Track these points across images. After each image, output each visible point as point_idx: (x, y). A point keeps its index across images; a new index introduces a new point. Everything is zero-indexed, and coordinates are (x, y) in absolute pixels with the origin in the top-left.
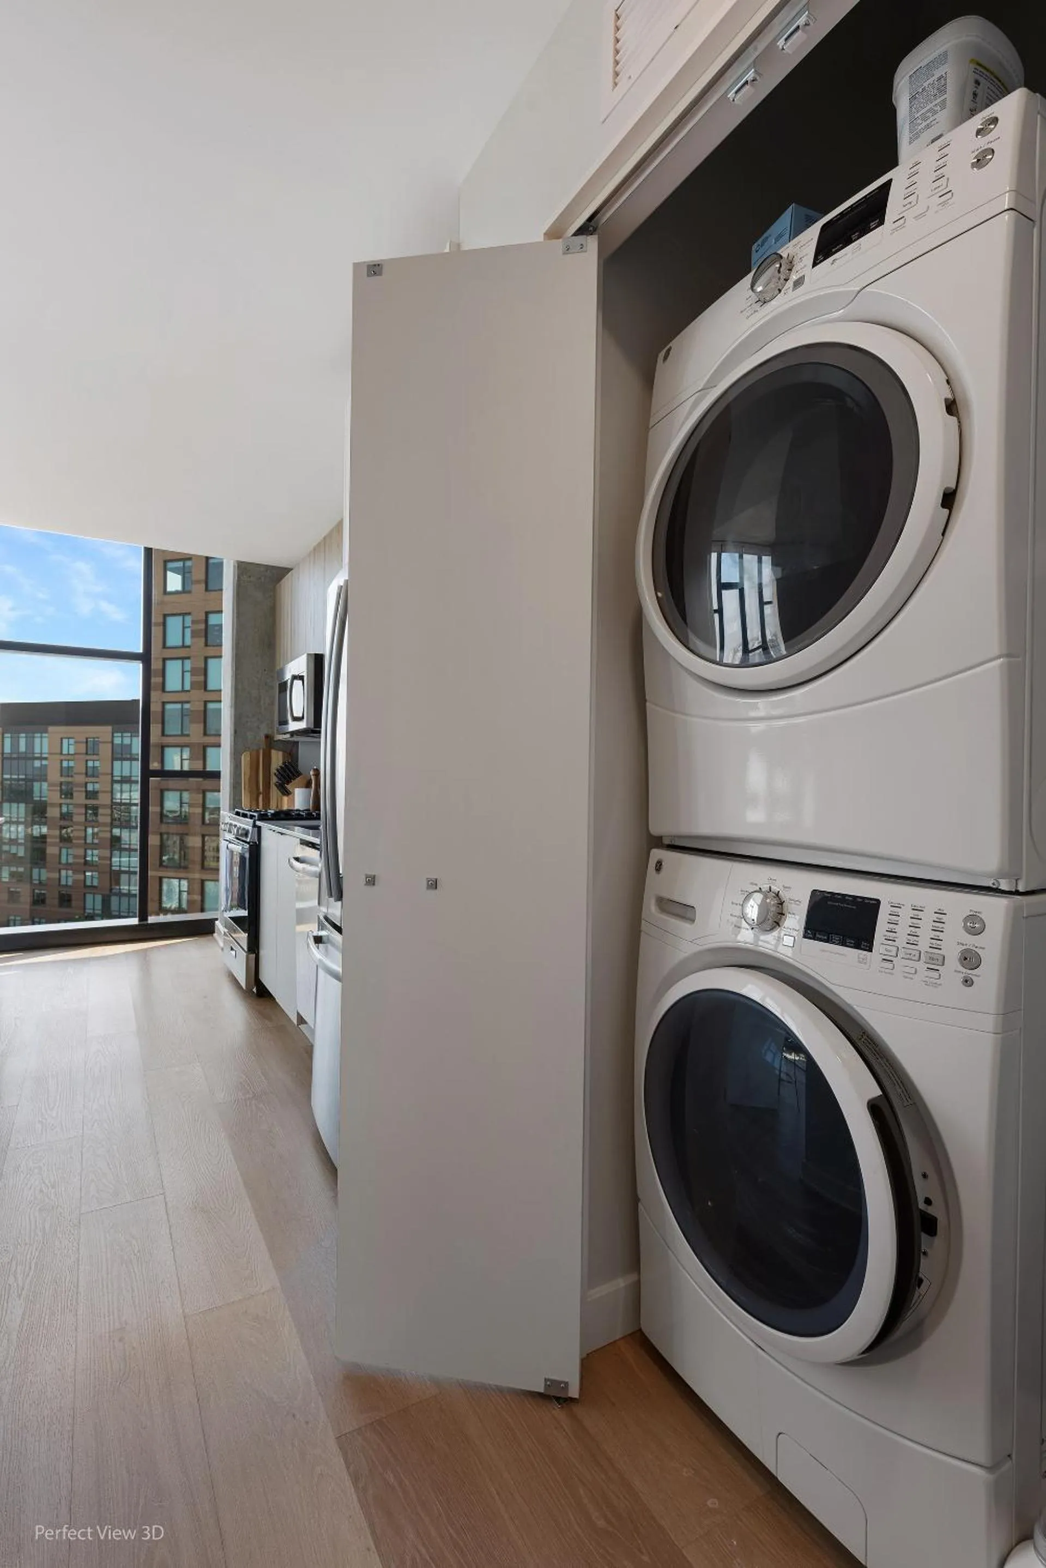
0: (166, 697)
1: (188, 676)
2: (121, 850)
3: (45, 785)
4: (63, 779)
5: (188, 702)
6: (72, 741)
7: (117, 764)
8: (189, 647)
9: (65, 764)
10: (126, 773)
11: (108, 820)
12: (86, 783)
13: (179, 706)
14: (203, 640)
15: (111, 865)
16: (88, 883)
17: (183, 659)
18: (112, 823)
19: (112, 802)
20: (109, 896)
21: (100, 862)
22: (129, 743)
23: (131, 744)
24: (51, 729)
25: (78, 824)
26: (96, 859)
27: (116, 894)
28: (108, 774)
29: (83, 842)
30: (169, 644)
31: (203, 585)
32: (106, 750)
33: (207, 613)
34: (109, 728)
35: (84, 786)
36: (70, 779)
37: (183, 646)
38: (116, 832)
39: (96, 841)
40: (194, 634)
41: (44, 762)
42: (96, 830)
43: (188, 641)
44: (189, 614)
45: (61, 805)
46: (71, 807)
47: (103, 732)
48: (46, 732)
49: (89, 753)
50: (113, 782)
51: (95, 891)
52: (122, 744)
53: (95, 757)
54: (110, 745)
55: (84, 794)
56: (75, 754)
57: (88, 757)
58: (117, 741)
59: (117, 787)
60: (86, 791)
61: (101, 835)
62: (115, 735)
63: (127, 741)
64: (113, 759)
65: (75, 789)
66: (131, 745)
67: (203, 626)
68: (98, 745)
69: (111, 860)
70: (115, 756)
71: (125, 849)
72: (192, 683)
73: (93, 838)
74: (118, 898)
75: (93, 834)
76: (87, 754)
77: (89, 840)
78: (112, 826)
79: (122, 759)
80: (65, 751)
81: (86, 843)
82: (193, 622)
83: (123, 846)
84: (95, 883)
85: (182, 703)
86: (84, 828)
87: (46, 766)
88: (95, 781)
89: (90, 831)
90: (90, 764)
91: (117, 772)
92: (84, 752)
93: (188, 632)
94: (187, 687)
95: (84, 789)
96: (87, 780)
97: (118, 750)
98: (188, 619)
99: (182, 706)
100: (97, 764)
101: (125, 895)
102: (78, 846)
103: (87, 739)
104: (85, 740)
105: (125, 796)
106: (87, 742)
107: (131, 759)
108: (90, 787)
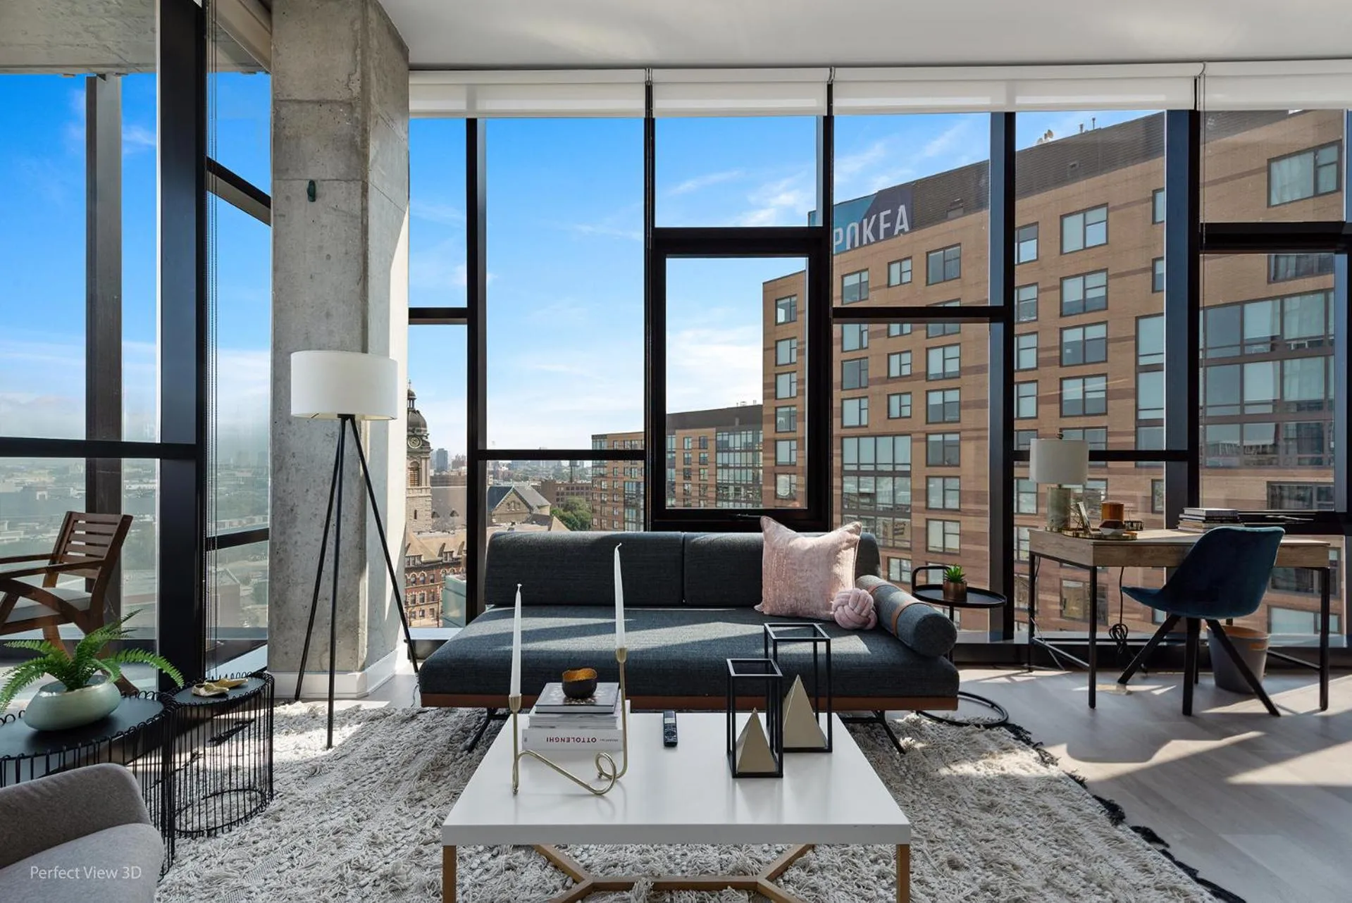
0: (779, 403)
1: (794, 385)
3: (673, 470)
4: (685, 467)
5: (794, 406)
6: (690, 440)
7: (719, 455)
8: (795, 363)
9: (686, 456)
10: (726, 461)
11: (714, 495)
12: (700, 469)
13: (788, 409)
17: (790, 373)
24: (677, 431)
25: (695, 497)
28: (714, 462)
30: (780, 362)
31: (806, 314)
32: (712, 446)
34: (714, 429)
36: (689, 467)
37: (791, 363)
40: (799, 353)
41: (674, 455)
42: (706, 502)
43: (794, 360)
44: (795, 338)
45: (684, 485)
47: (709, 432)
48: (674, 434)
49: (701, 447)
50: (717, 468)
52: (722, 441)
53: (705, 451)
54: (714, 442)
55: (698, 477)
56: (692, 448)
57: (701, 451)
58: (719, 438)
59: (719, 471)
62: (718, 434)
63: (726, 438)
64: (717, 452)
65: (692, 473)
66: (728, 441)
67: (805, 347)
68: (707, 441)
70: (718, 449)
72: (798, 392)
79: (722, 452)
80: (686, 448)
82: (798, 344)
85: (790, 406)
86: (698, 501)
87: (675, 458)
88: (705, 467)
89: (702, 503)
90: (702, 455)
91: (719, 461)
92: (698, 447)
93: (794, 351)
94: (794, 394)
95: (698, 473)
96: (701, 467)
97: (720, 445)
98: (794, 342)
99: (790, 409)
100: (707, 455)
103: (700, 438)
104: (698, 439)
105: (725, 478)
106: (700, 440)
107: (729, 451)
108: (702, 471)
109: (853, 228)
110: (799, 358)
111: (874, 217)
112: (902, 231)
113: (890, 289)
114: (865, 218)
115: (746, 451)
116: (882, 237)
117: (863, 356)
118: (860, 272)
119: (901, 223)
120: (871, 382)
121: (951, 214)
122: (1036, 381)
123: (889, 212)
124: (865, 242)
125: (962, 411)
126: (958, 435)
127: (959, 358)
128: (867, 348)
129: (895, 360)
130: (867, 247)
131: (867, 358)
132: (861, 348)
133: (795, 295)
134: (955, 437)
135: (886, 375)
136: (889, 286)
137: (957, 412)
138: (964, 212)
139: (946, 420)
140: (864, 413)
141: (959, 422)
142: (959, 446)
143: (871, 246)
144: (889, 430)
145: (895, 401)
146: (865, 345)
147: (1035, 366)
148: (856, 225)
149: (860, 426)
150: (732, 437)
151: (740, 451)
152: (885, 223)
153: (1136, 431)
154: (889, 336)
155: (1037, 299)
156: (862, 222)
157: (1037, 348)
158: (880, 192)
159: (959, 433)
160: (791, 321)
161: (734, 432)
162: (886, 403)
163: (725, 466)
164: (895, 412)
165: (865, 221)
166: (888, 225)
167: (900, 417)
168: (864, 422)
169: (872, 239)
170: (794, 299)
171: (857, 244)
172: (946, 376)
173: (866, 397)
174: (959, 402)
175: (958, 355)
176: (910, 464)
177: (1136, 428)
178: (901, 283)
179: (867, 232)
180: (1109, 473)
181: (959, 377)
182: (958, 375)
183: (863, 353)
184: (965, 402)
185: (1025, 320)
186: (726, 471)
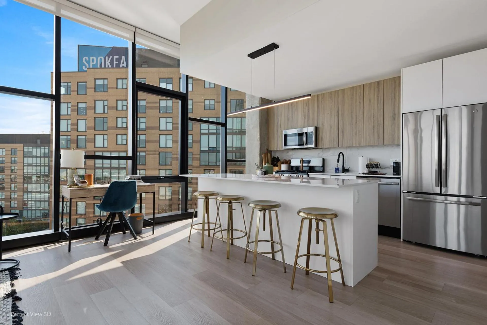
1: (69, 126)
2: (28, 192)
5: (69, 136)
6: (4, 150)
7: (26, 159)
8: (70, 115)
10: (30, 162)
12: (11, 167)
14: (76, 112)
15: (23, 198)
16: (12, 206)
17: (67, 119)
18: (23, 182)
19: (23, 173)
20: (23, 211)
21: (18, 197)
22: (31, 151)
23: (32, 151)
25: (7, 183)
26: (16, 196)
27: (25, 210)
28: (22, 163)
29: (10, 190)
31: (76, 93)
32: (20, 154)
33: (78, 103)
34: (22, 145)
35: (10, 167)
36: (3, 165)
37: (67, 115)
38: (26, 185)
39: (16, 189)
40: (72, 110)
42: (16, 185)
43: (69, 113)
44: (70, 103)
46: (4, 176)
47: (19, 147)
49: (12, 154)
50: (24, 166)
51: (15, 209)
52: (28, 151)
53: (15, 156)
54: (22, 152)
55: (10, 171)
56: (5, 155)
57: (12, 156)
58: (26, 150)
59: (26, 168)
60: (11, 170)
61: (18, 187)
62: (25, 147)
63: (30, 150)
64: (24, 157)
65: (5, 169)
67: (76, 108)
68: (17, 151)
69: (23, 197)
70: (25, 156)
71: (30, 192)
72: (72, 129)
73: (15, 188)
74: (27, 211)
75: (15, 186)
76: (11, 155)
77: (13, 189)
78: (24, 183)
79: (28, 157)
81: (11, 190)
82: (72, 106)
83: (29, 191)
84: (16, 205)
85: (67, 136)
86: (10, 184)
88: (15, 166)
89: (13, 185)
90: (13, 159)
91: (26, 162)
92: (10, 154)
93: (69, 110)
94: (69, 130)
95: (10, 169)
96: (12, 165)
97: (26, 153)
98: (69, 105)
99: (67, 137)
100: (16, 159)
101: (30, 210)
102: (7, 191)
103: (11, 149)
104: (10, 150)
105: (30, 171)
106: (11, 150)
107: (33, 157)
108: (13, 168)
109: (101, 59)
110: (72, 113)
111: (111, 57)
112: (123, 67)
113: (117, 89)
114: (106, 56)
115: (44, 157)
116: (115, 66)
117: (105, 116)
118: (104, 79)
119: (123, 63)
120: (109, 128)
121: (143, 66)
122: (172, 135)
123: (118, 57)
124: (107, 67)
125: (147, 144)
126: (145, 153)
127: (146, 123)
128: (107, 113)
129: (120, 120)
130: (107, 69)
131: (107, 117)
132: (104, 113)
133: (70, 82)
134: (144, 154)
135: (116, 126)
136: (117, 88)
137: (145, 144)
138: (148, 66)
139: (141, 147)
140: (106, 142)
141: (145, 148)
142: (145, 157)
143: (109, 69)
144: (117, 150)
145: (119, 137)
146: (106, 112)
147: (171, 129)
148: (103, 58)
149: (104, 147)
150: (34, 149)
151: (40, 157)
152: (116, 61)
153: (200, 154)
154: (117, 110)
155: (172, 105)
156: (105, 57)
157: (172, 123)
158: (114, 47)
159: (145, 152)
160: (68, 94)
161: (37, 147)
162: (116, 138)
163: (29, 165)
164: (120, 142)
165: (107, 57)
166: (117, 62)
167: (122, 144)
168: (106, 146)
169: (110, 66)
170: (69, 84)
171: (103, 67)
172: (141, 129)
173: (107, 135)
174: (146, 140)
175: (145, 122)
176: (126, 164)
177: (200, 153)
178: (122, 88)
179: (108, 63)
180: (193, 167)
181: (145, 130)
182: (145, 129)
183: (105, 115)
184: (147, 140)
185: (168, 112)
186: (30, 167)
